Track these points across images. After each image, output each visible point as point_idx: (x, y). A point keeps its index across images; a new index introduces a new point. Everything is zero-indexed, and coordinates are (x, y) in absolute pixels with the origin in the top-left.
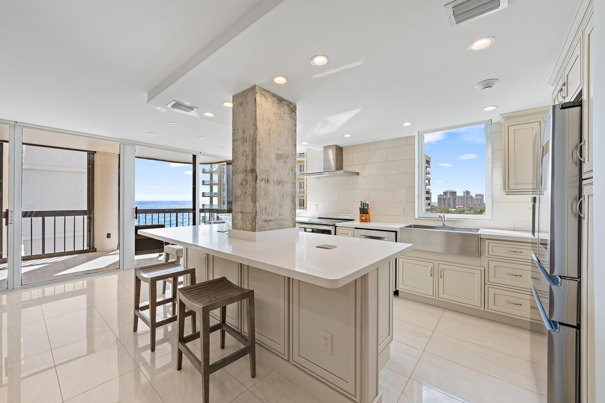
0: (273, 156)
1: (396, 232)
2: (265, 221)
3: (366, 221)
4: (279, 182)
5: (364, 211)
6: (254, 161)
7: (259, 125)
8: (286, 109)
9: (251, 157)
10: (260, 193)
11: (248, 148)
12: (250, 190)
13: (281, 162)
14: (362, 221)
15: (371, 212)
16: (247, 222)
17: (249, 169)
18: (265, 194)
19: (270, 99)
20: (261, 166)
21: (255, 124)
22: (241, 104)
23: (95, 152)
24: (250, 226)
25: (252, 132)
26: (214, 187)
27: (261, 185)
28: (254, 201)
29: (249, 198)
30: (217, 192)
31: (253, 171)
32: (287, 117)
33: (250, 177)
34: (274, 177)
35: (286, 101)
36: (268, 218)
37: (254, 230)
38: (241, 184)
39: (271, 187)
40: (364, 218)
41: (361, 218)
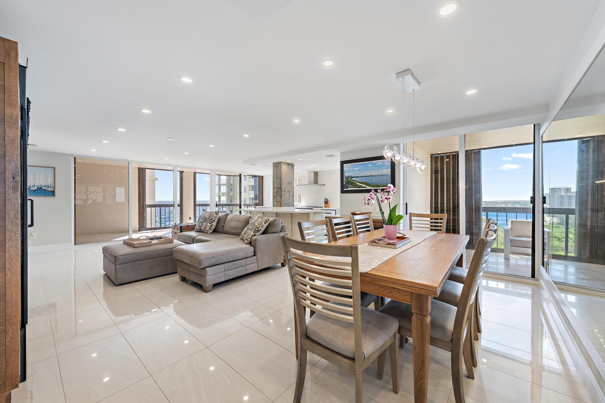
0: (287, 183)
1: (336, 210)
2: (284, 204)
3: (327, 207)
4: (288, 191)
5: (326, 202)
6: (281, 185)
7: (282, 174)
8: (291, 167)
9: (280, 184)
10: (283, 195)
11: (279, 181)
12: (279, 194)
13: (289, 184)
14: (325, 207)
15: (329, 203)
16: (278, 204)
17: (279, 187)
18: (284, 195)
19: (285, 165)
20: (283, 187)
21: (281, 174)
22: (276, 166)
23: (183, 172)
24: (279, 206)
25: (280, 176)
26: (222, 187)
27: (283, 192)
28: (281, 197)
29: (279, 197)
30: (225, 192)
31: (280, 188)
32: (291, 169)
33: (279, 190)
34: (287, 190)
35: (290, 164)
36: (285, 203)
37: (281, 206)
38: (276, 192)
39: (286, 193)
40: (326, 206)
41: (325, 205)
